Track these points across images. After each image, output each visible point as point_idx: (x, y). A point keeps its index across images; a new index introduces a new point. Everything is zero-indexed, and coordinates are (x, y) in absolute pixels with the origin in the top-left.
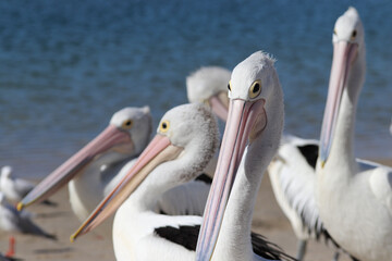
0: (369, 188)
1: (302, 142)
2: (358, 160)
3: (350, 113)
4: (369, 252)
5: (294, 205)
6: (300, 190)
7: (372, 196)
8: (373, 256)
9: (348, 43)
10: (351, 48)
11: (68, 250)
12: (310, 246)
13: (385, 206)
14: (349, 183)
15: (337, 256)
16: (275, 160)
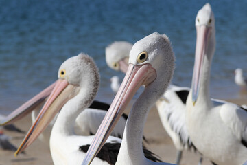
0: (219, 117)
1: (178, 89)
2: (212, 99)
3: (207, 70)
4: (220, 157)
5: (174, 128)
6: (178, 119)
7: (221, 122)
8: (223, 160)
9: (207, 27)
10: (208, 30)
11: (32, 159)
12: (184, 155)
13: (230, 128)
14: (207, 114)
15: (201, 160)
16: (161, 100)
